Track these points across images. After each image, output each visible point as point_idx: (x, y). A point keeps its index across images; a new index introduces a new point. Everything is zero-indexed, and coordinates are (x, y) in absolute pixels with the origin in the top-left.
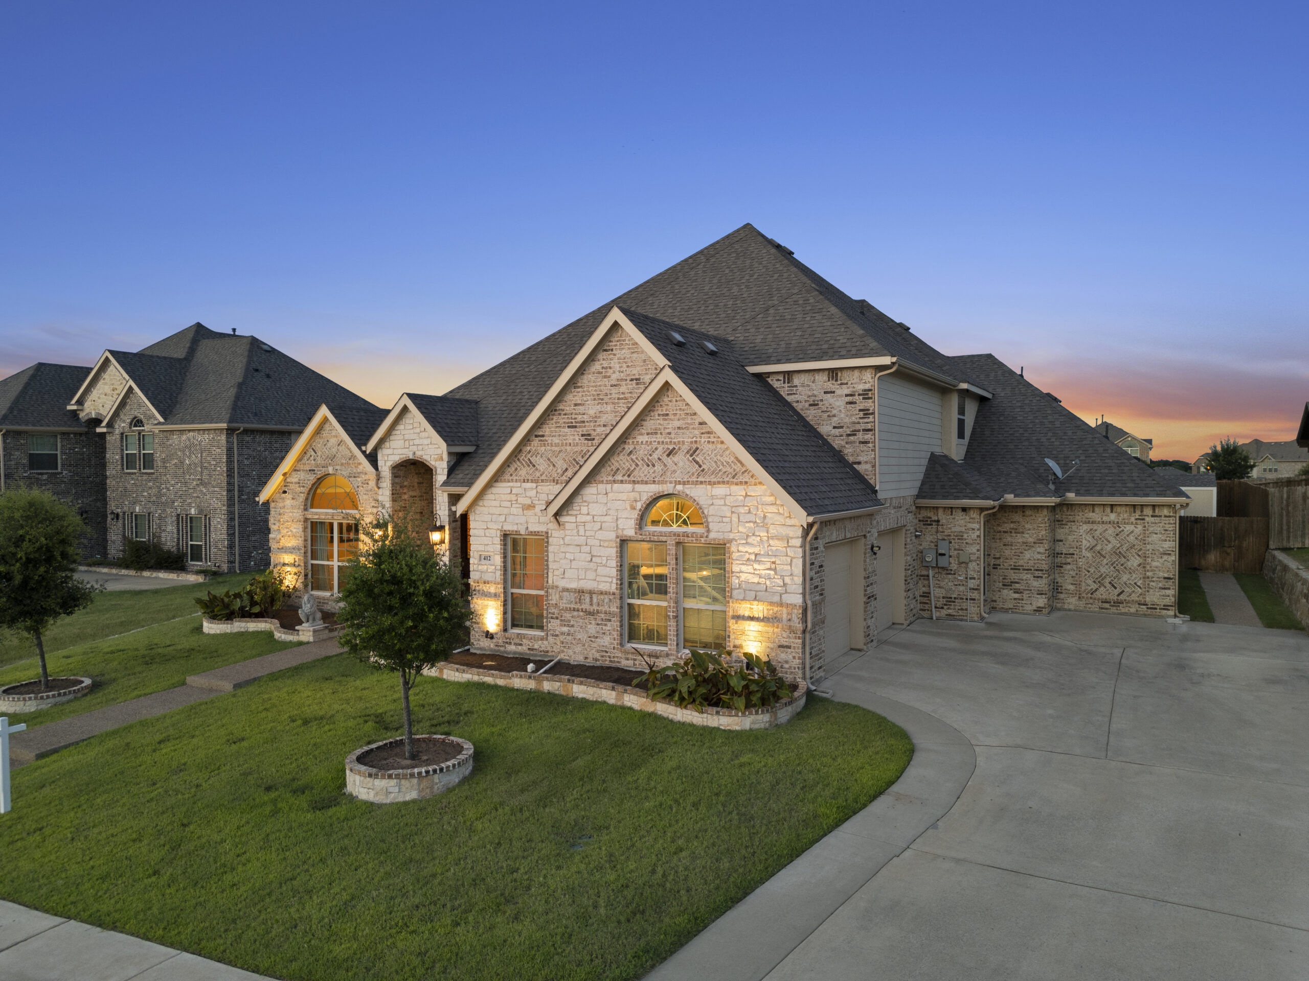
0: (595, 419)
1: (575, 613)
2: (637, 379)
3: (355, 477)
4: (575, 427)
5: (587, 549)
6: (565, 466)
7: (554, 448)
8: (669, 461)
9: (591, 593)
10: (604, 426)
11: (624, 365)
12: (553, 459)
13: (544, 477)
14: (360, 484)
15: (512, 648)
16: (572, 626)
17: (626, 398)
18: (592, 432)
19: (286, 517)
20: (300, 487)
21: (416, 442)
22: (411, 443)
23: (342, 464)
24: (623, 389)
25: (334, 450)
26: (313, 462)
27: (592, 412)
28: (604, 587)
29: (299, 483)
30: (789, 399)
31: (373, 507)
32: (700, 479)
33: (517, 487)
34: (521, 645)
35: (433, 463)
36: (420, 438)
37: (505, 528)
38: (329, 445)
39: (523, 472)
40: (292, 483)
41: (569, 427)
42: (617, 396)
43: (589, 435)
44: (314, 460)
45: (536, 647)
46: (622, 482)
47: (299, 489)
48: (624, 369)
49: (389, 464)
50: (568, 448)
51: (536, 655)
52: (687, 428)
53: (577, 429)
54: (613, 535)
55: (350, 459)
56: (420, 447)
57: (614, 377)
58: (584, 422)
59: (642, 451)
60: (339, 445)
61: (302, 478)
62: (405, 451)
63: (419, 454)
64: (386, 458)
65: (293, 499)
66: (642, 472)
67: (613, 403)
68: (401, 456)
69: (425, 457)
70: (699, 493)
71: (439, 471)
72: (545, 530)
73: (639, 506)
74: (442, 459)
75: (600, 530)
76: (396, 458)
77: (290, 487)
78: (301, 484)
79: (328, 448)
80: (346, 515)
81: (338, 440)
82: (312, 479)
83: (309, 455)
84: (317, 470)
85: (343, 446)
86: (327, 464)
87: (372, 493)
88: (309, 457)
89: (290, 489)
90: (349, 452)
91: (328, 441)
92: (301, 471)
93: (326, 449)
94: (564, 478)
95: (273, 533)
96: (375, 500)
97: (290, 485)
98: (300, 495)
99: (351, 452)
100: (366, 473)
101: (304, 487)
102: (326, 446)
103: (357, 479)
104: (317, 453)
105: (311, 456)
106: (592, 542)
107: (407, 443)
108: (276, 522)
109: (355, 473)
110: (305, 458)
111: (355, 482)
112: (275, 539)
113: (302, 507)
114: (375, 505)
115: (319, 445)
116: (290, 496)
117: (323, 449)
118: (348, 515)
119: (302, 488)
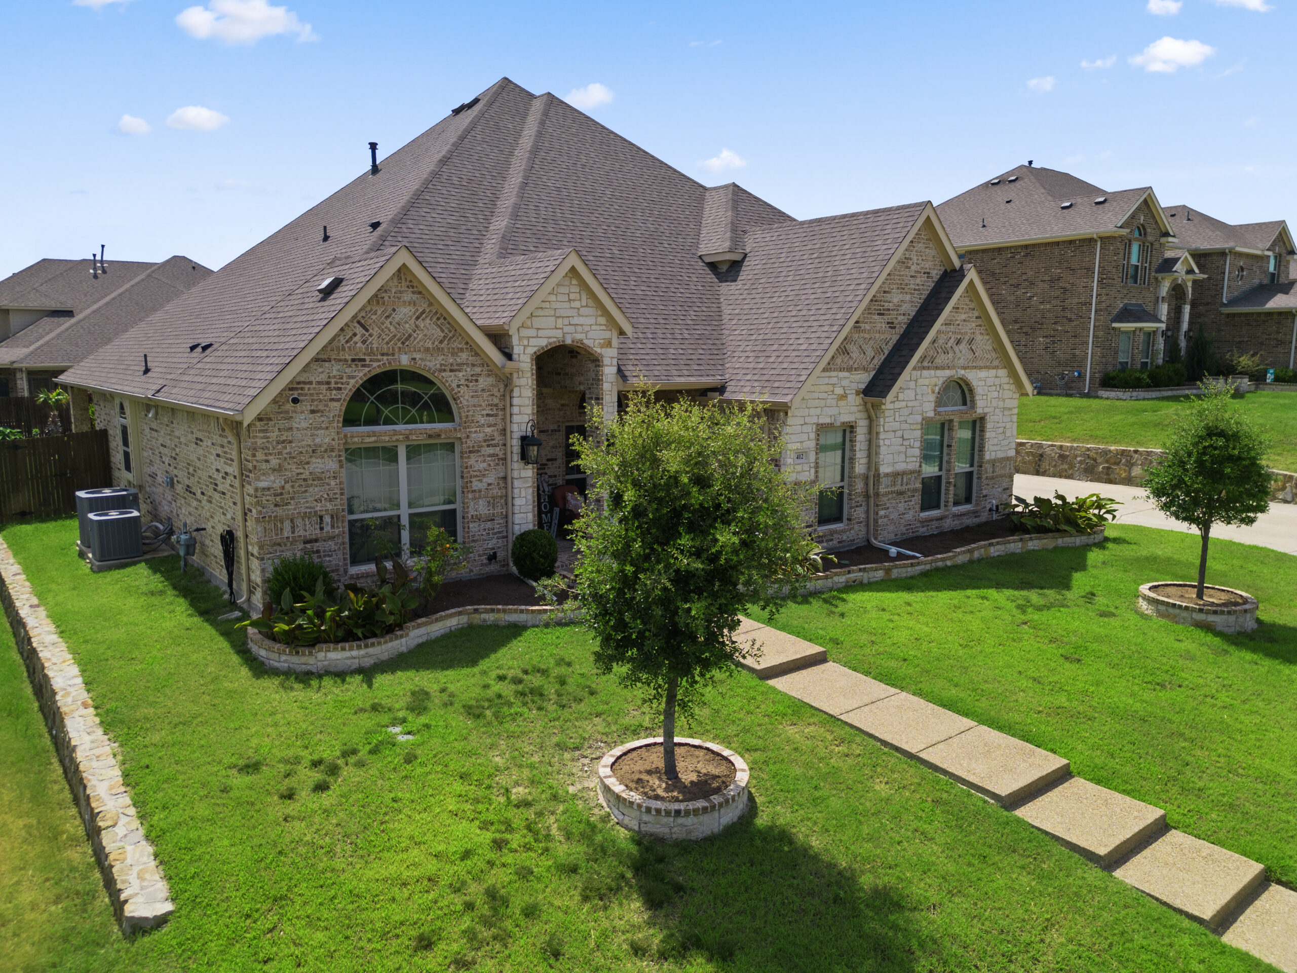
0: (897, 308)
1: (890, 496)
2: (928, 273)
3: (451, 371)
4: (883, 314)
5: (899, 433)
6: (873, 354)
7: (866, 336)
8: (956, 348)
9: (902, 474)
10: (904, 315)
11: (920, 258)
12: (864, 347)
13: (856, 366)
14: (462, 382)
16: (888, 508)
17: (919, 290)
18: (895, 321)
19: (295, 446)
20: (330, 389)
21: (575, 321)
22: (566, 321)
23: (427, 349)
24: (918, 281)
26: (359, 345)
27: (895, 300)
28: (910, 467)
29: (328, 383)
31: (488, 415)
32: (974, 364)
33: (835, 379)
34: (832, 540)
35: (599, 350)
36: (579, 315)
37: (821, 421)
38: (397, 317)
39: (843, 361)
40: (311, 383)
41: (879, 314)
42: (913, 287)
43: (892, 323)
44: (364, 342)
45: (845, 538)
46: (928, 368)
47: (325, 393)
48: (920, 262)
49: (531, 350)
50: (877, 335)
51: (844, 547)
52: (969, 321)
53: (885, 317)
54: (919, 419)
55: (441, 342)
56: (579, 329)
57: (914, 268)
58: (889, 310)
60: (418, 318)
61: (335, 373)
62: (559, 334)
63: (579, 336)
64: (526, 343)
65: (313, 412)
66: (943, 359)
67: (911, 294)
68: (551, 340)
69: (585, 341)
70: (972, 378)
71: (606, 361)
72: (853, 419)
73: (937, 389)
74: (609, 344)
75: (911, 414)
76: (543, 343)
77: (306, 391)
78: (333, 385)
79: (394, 323)
80: (437, 431)
81: (417, 310)
82: (361, 374)
83: (351, 334)
84: (371, 360)
85: (428, 321)
86: (393, 349)
87: (485, 394)
88: (351, 338)
89: (306, 395)
90: (438, 330)
91: (394, 310)
92: (333, 362)
93: (391, 323)
94: (871, 365)
95: (263, 478)
96: (492, 405)
97: (307, 387)
98: (330, 404)
99: (443, 331)
100: (473, 365)
101: (340, 389)
102: (390, 319)
103: (457, 373)
104: (371, 331)
105: (355, 335)
106: (904, 426)
107: (560, 321)
108: (270, 458)
109: (452, 365)
110: (341, 338)
111: (452, 378)
112: (269, 489)
113: (335, 425)
114: (491, 412)
115: (374, 317)
116: (305, 406)
117: (383, 324)
118: (441, 431)
119: (334, 392)
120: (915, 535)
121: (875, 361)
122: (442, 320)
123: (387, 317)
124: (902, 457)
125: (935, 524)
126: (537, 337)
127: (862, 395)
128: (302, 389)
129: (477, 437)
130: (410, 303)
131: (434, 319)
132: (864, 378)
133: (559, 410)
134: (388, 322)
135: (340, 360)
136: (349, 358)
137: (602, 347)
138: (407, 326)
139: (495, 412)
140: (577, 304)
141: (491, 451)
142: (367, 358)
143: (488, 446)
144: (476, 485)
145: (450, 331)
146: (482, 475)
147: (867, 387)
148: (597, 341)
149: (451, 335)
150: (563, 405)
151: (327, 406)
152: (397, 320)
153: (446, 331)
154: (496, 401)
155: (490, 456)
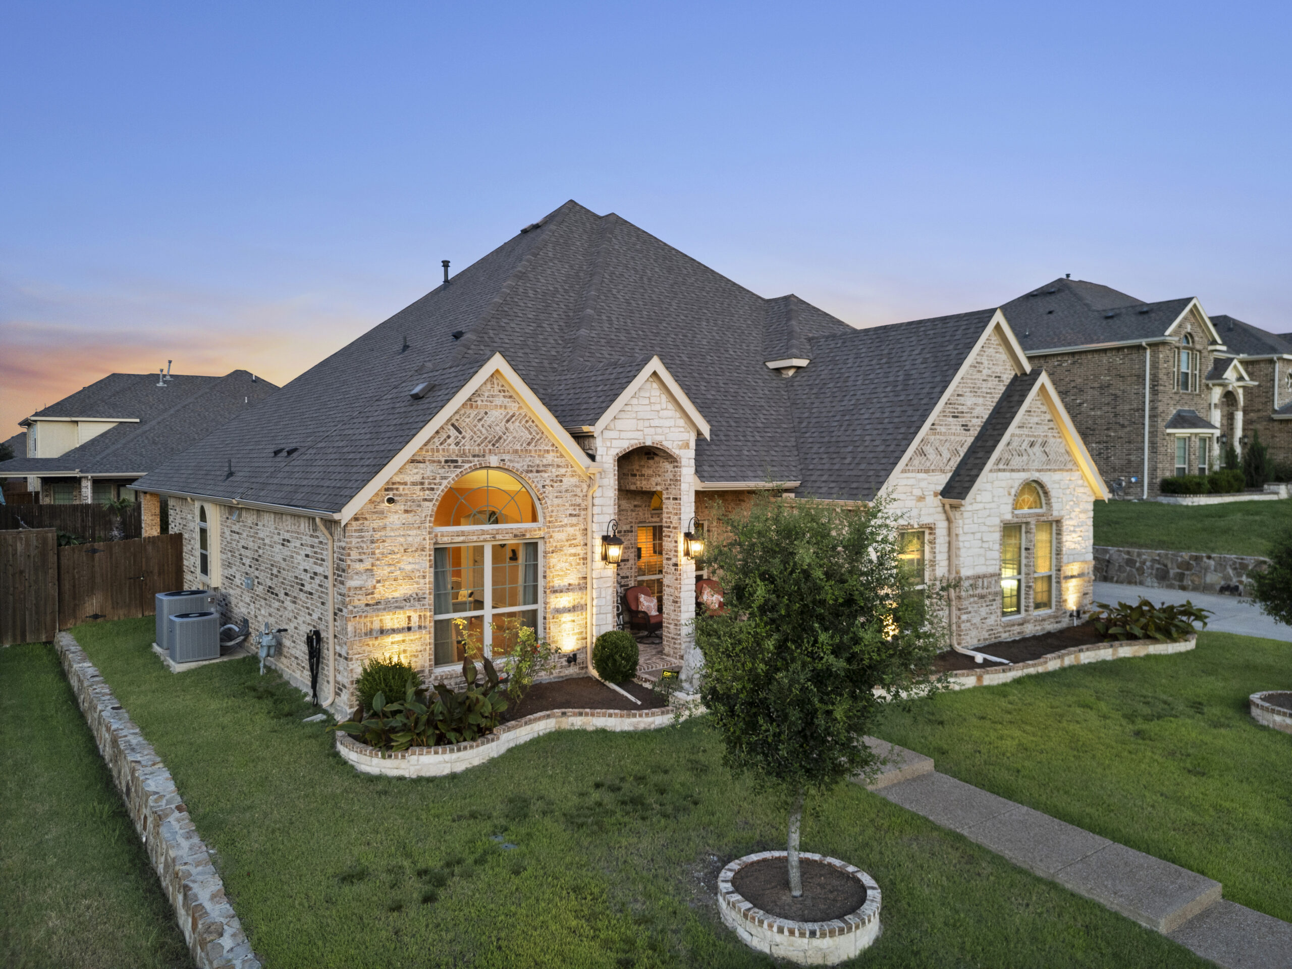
0: (971, 410)
2: (999, 377)
3: (538, 472)
4: (957, 417)
5: (978, 536)
6: (949, 456)
7: (942, 438)
8: (1030, 451)
10: (978, 417)
11: (991, 363)
12: (940, 448)
13: (932, 467)
14: (548, 482)
17: (991, 393)
18: (969, 423)
19: (388, 546)
20: (423, 489)
22: (647, 424)
24: (990, 384)
25: (499, 430)
27: (969, 403)
29: (422, 483)
31: (571, 515)
32: (1048, 467)
33: (912, 478)
35: (678, 451)
37: (900, 523)
38: (488, 420)
40: (405, 484)
41: (954, 417)
42: (985, 390)
43: (966, 426)
47: (419, 494)
48: (990, 366)
49: (614, 452)
50: (953, 438)
52: (1040, 424)
53: (959, 419)
54: (997, 521)
57: (985, 372)
58: (962, 413)
59: (1015, 443)
62: (639, 435)
63: (659, 438)
65: (406, 511)
66: (1018, 462)
67: (984, 397)
69: (664, 443)
70: (1047, 479)
71: (684, 462)
73: (1013, 492)
74: (687, 446)
75: (989, 516)
76: (625, 444)
77: (401, 491)
78: (426, 486)
79: (486, 426)
80: (523, 530)
81: (508, 413)
82: (453, 475)
83: (445, 436)
84: (463, 462)
85: (517, 423)
86: (484, 451)
87: (568, 495)
88: (445, 440)
89: (400, 495)
90: (527, 432)
91: (486, 413)
92: (427, 463)
93: (483, 426)
94: (948, 468)
95: (356, 577)
96: (574, 505)
97: (401, 487)
98: (422, 503)
99: (531, 434)
100: (558, 466)
101: (432, 489)
102: (482, 423)
103: (543, 474)
104: (464, 433)
105: (449, 437)
106: (984, 528)
107: (641, 423)
108: (363, 557)
109: (538, 466)
110: (436, 440)
111: (539, 479)
112: (361, 588)
113: (427, 525)
114: (574, 513)
115: (467, 420)
116: (399, 507)
117: (475, 426)
118: (526, 531)
119: (427, 492)
120: (997, 640)
121: (952, 463)
122: (530, 423)
123: (480, 420)
124: (982, 560)
125: (1017, 629)
126: (619, 439)
127: (940, 497)
128: (397, 489)
129: (560, 536)
130: (501, 406)
131: (523, 422)
132: (942, 480)
133: (632, 511)
134: (480, 425)
135: (434, 462)
136: (443, 460)
137: (680, 448)
138: (498, 428)
139: (577, 512)
140: (658, 407)
141: (573, 550)
142: (460, 459)
143: (570, 546)
145: (538, 434)
146: (560, 575)
147: (944, 489)
148: (676, 443)
149: (538, 437)
150: (635, 506)
151: (420, 506)
152: (488, 423)
153: (534, 434)
154: (579, 501)
155: (571, 555)
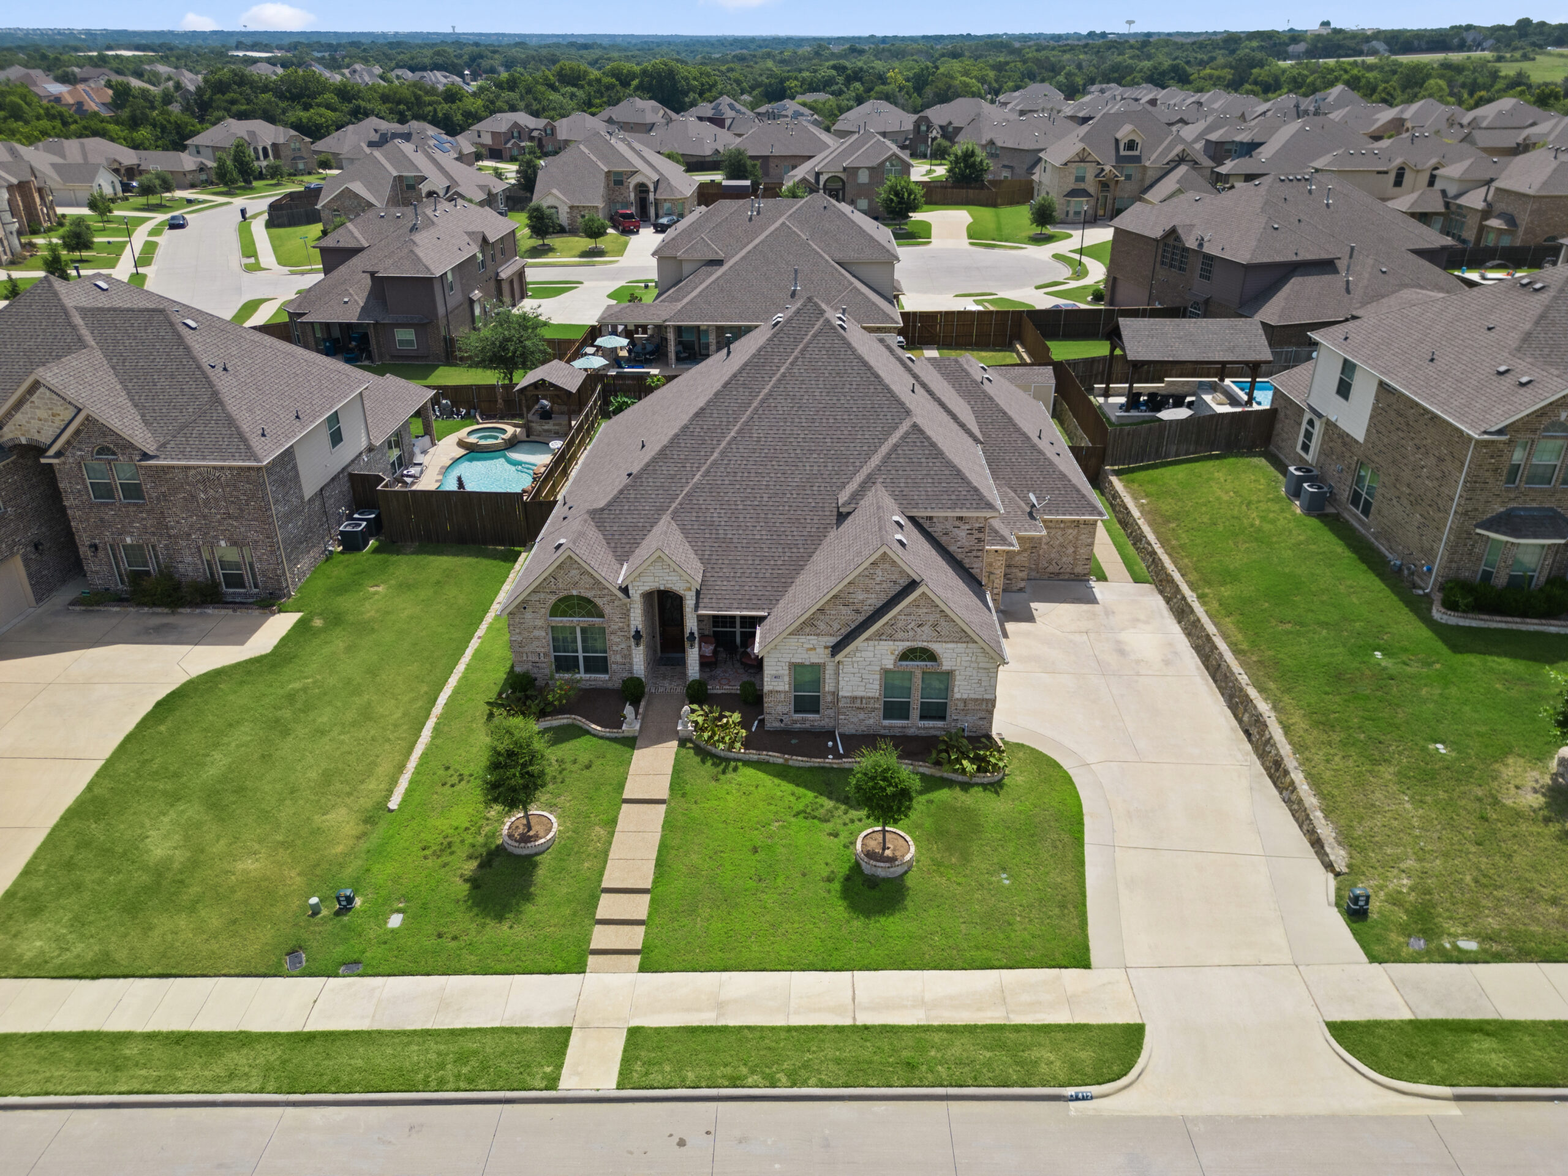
0: (862, 602)
1: (851, 709)
2: (894, 582)
4: (847, 605)
6: (839, 627)
7: (831, 617)
8: (918, 630)
9: (862, 698)
10: (869, 605)
12: (830, 623)
13: (823, 633)
14: (605, 603)
15: (798, 725)
16: (848, 715)
18: (860, 609)
19: (526, 625)
20: (541, 604)
21: (667, 578)
22: (661, 579)
23: (587, 588)
24: (884, 586)
26: (553, 586)
28: (870, 695)
29: (540, 601)
30: (929, 530)
31: (618, 618)
32: (938, 640)
33: (803, 639)
34: (802, 723)
36: (669, 576)
37: (793, 660)
39: (807, 630)
40: (532, 600)
41: (841, 605)
43: (858, 610)
44: (555, 585)
45: (815, 724)
46: (886, 640)
47: (539, 606)
48: (885, 575)
50: (843, 617)
53: (849, 607)
54: (878, 668)
55: (594, 585)
56: (670, 582)
58: (853, 603)
59: (900, 624)
60: (580, 576)
61: (543, 597)
62: (657, 585)
63: (670, 586)
64: (637, 589)
65: (534, 612)
66: (900, 635)
67: (876, 593)
68: (653, 587)
70: (935, 647)
71: (688, 598)
72: (821, 659)
73: (897, 653)
74: (690, 589)
75: (870, 665)
76: (647, 588)
77: (530, 604)
79: (569, 577)
80: (593, 623)
81: (579, 573)
82: (555, 598)
83: (548, 581)
84: (559, 592)
85: (585, 577)
86: (570, 587)
87: (617, 609)
88: (549, 583)
89: (530, 606)
90: (592, 580)
91: (567, 573)
92: (541, 592)
94: (840, 634)
95: (513, 636)
97: (530, 602)
98: (541, 609)
99: (594, 580)
101: (547, 602)
103: (602, 599)
104: (558, 580)
105: (551, 582)
107: (657, 579)
109: (600, 596)
110: (545, 582)
111: (600, 600)
113: (545, 617)
115: (559, 575)
116: (529, 610)
117: (563, 577)
118: (597, 622)
119: (544, 603)
121: (842, 631)
122: (590, 577)
124: (862, 689)
125: (901, 730)
126: (644, 586)
127: (828, 649)
128: (528, 603)
129: (614, 627)
130: (574, 570)
132: (832, 640)
134: (566, 576)
135: (545, 592)
136: (549, 591)
137: (684, 591)
138: (575, 579)
139: (621, 617)
140: (667, 570)
141: (623, 633)
142: (557, 591)
143: (618, 632)
144: (615, 648)
146: (618, 644)
147: (832, 645)
148: (681, 588)
149: (598, 582)
154: (623, 613)
155: (622, 636)
